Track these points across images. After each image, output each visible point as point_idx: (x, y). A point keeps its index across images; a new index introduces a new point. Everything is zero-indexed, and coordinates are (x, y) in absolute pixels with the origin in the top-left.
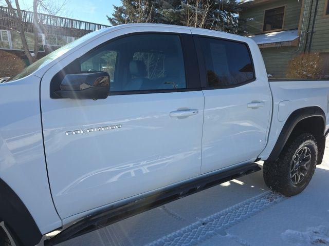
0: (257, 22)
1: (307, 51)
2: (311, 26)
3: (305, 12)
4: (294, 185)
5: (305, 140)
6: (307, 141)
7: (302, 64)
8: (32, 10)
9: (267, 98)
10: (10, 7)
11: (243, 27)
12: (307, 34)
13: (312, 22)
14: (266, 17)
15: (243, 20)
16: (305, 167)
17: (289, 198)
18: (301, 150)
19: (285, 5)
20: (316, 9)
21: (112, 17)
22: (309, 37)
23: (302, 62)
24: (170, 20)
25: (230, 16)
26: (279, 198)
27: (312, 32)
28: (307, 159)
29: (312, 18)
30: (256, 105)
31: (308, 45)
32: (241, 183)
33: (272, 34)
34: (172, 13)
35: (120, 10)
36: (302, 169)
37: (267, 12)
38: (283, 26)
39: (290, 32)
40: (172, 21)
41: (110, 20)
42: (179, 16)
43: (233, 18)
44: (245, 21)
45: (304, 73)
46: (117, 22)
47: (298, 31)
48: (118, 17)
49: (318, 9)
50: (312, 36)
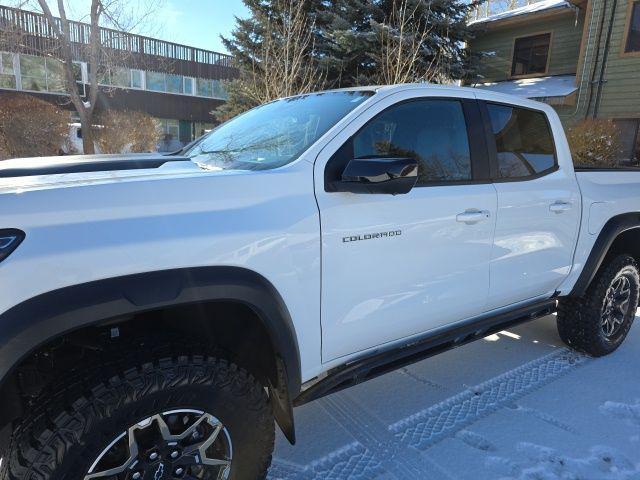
0: (500, 59)
1: (591, 115)
2: (599, 70)
3: (588, 46)
4: (605, 337)
5: (625, 265)
6: (627, 268)
7: (586, 138)
8: (88, 20)
9: (575, 198)
10: (47, 13)
11: (478, 67)
12: (592, 85)
13: (600, 64)
14: (517, 50)
15: (477, 55)
16: (622, 311)
17: (598, 359)
18: (618, 282)
19: (552, 31)
20: (608, 42)
21: (230, 37)
22: (596, 90)
23: (587, 134)
24: (346, 50)
25: (454, 46)
26: (582, 359)
27: (601, 82)
28: (623, 298)
29: (601, 57)
30: (560, 208)
31: (593, 104)
32: (516, 336)
33: (527, 82)
34: (351, 38)
35: (246, 25)
36: (616, 313)
37: (518, 42)
38: (547, 68)
39: (561, 79)
40: (349, 51)
41: (227, 42)
42: (362, 44)
43: (459, 51)
44: (480, 56)
45: (590, 154)
46: (240, 48)
47: (575, 79)
48: (242, 38)
49: (612, 43)
50: (600, 88)
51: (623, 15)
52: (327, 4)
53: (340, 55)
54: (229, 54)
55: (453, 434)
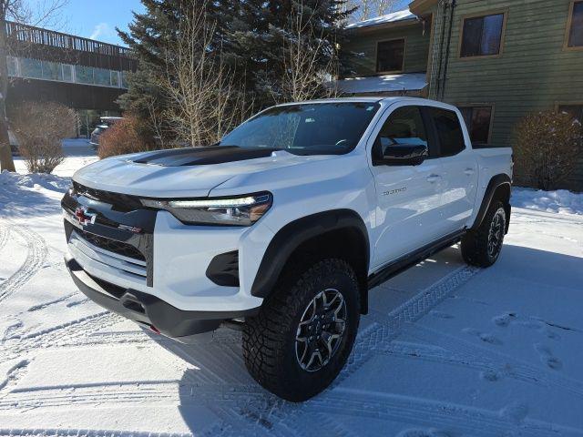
0: (367, 58)
2: (443, 71)
3: (434, 51)
4: (490, 255)
5: (499, 208)
12: (438, 81)
13: (443, 65)
14: (379, 52)
16: (497, 237)
18: (495, 219)
19: (405, 38)
20: (448, 48)
21: (129, 32)
22: (441, 85)
27: (445, 79)
29: (444, 60)
30: (469, 172)
33: (389, 77)
34: (251, 39)
35: (143, 21)
37: (380, 44)
38: (403, 66)
39: (414, 76)
41: (123, 35)
46: (136, 40)
47: (425, 76)
48: (139, 32)
49: (451, 49)
50: (444, 84)
51: (457, 29)
52: (217, 4)
53: (240, 52)
54: (127, 46)
55: (427, 313)
